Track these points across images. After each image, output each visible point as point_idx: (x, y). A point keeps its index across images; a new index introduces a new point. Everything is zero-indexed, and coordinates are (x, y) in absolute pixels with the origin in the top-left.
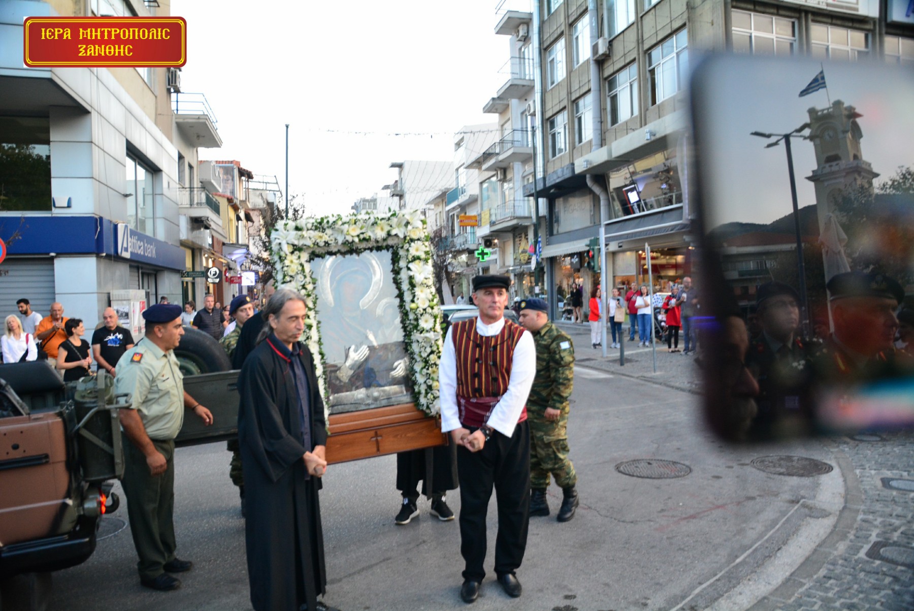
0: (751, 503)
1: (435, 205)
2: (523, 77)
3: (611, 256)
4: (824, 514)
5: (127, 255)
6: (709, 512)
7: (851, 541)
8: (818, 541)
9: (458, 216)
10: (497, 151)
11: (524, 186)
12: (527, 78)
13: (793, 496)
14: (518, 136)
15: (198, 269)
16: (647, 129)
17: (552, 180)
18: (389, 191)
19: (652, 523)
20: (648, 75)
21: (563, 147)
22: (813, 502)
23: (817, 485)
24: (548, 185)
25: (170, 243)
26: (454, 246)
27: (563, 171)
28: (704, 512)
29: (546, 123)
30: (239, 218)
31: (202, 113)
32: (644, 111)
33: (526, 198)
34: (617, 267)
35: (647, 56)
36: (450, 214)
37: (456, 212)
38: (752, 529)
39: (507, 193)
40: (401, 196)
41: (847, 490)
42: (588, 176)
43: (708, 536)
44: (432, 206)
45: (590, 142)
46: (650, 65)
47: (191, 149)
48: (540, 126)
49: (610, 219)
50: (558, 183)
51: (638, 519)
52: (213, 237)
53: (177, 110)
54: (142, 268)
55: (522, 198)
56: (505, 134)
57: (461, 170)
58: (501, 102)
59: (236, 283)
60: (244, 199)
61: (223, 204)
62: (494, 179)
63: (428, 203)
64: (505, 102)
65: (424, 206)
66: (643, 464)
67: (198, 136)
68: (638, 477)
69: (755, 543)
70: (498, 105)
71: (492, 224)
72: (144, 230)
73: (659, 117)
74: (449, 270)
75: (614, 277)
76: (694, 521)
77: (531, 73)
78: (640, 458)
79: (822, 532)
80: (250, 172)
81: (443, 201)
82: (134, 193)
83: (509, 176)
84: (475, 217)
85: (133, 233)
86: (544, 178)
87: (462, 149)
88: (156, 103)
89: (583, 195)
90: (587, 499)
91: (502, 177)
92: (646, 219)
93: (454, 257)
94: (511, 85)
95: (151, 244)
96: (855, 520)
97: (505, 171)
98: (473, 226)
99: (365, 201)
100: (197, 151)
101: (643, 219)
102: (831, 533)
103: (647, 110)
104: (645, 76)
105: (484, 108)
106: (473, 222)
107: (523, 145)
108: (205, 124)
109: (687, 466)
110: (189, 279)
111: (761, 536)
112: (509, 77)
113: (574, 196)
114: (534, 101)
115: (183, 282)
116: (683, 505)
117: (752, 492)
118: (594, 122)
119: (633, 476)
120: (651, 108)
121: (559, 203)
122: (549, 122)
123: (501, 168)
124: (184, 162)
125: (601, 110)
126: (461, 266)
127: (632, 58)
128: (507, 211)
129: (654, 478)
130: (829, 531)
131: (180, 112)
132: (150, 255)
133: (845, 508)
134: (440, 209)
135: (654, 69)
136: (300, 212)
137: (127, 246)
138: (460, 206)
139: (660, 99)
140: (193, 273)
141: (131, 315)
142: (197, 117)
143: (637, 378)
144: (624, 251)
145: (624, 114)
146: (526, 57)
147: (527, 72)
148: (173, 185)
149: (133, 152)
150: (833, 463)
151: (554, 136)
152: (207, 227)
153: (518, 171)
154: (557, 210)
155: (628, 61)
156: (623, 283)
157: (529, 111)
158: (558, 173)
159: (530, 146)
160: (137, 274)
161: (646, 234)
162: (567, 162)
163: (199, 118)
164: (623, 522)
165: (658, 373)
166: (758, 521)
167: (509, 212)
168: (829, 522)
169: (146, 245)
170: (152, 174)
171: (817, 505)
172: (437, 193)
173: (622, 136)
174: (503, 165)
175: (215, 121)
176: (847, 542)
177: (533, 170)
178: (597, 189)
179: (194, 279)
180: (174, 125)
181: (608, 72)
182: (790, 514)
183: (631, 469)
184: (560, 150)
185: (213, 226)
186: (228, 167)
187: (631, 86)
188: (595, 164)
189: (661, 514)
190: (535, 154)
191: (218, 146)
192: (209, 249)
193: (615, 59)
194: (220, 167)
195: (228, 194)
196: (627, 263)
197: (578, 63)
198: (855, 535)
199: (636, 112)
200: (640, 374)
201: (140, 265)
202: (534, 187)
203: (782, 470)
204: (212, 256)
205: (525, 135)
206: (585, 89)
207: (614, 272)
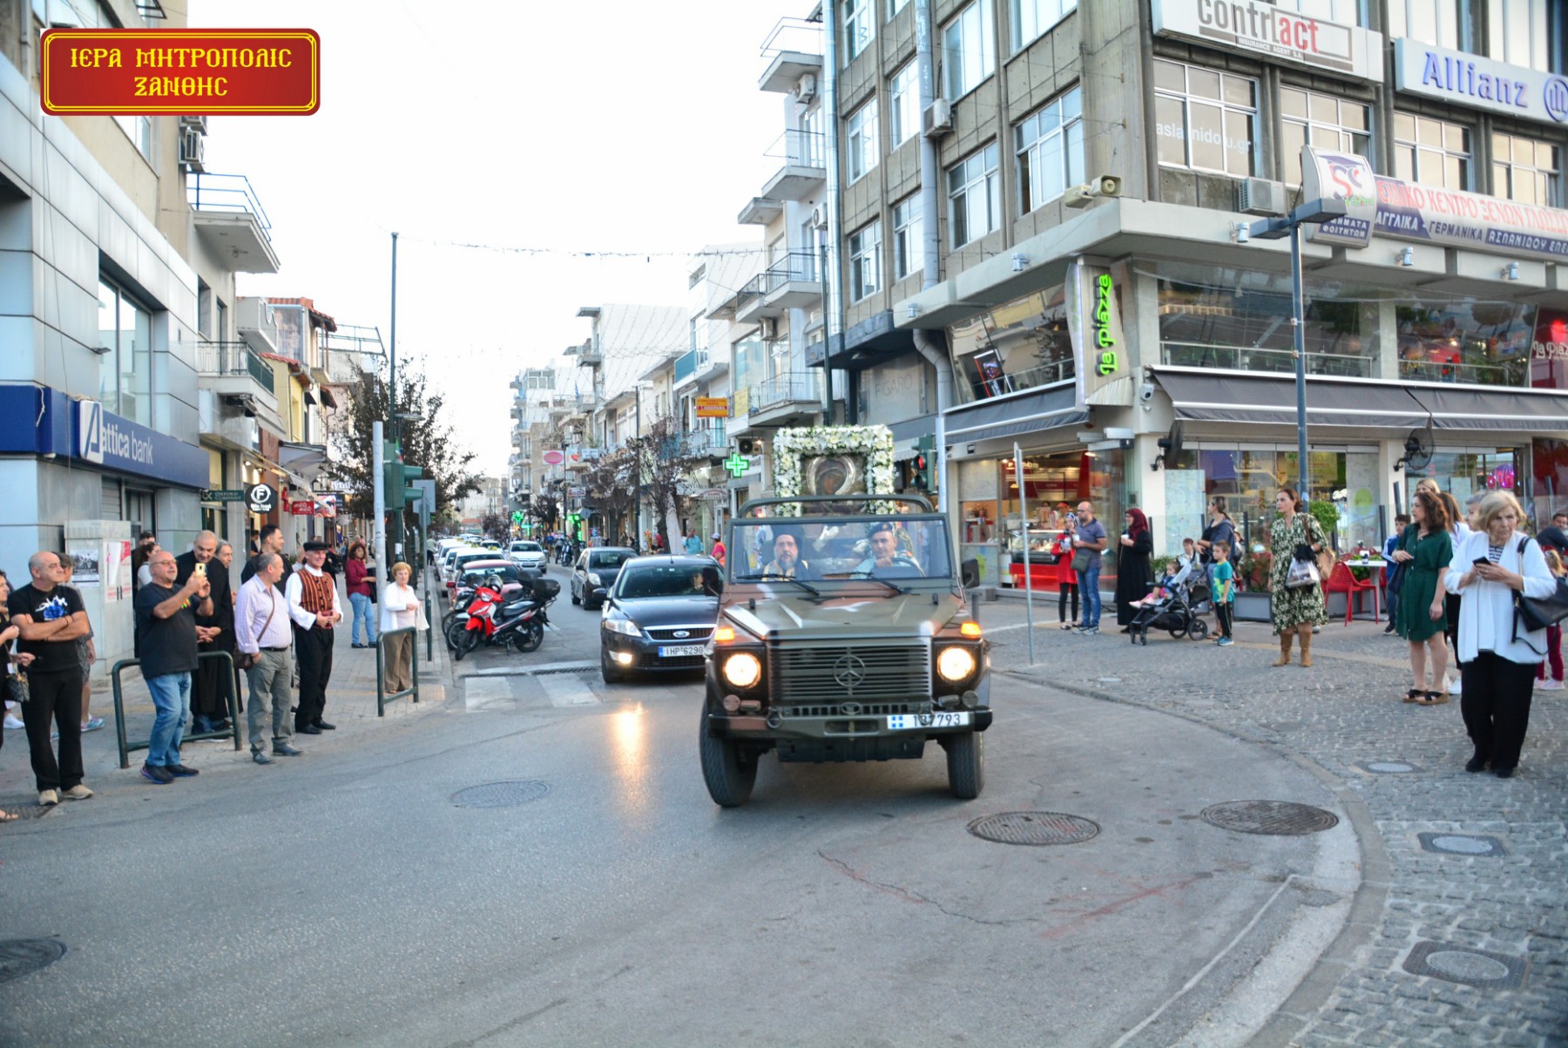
0: (1204, 884)
1: (655, 381)
2: (806, 164)
3: (955, 467)
4: (1329, 899)
5: (97, 458)
6: (1134, 902)
7: (1377, 944)
8: (1322, 946)
9: (693, 400)
10: (762, 289)
11: (808, 349)
12: (814, 165)
13: (1275, 869)
14: (797, 263)
15: (232, 486)
16: (1015, 252)
17: (855, 337)
18: (575, 357)
19: (1035, 924)
20: (1017, 163)
21: (874, 283)
22: (1309, 878)
23: (1312, 851)
24: (847, 347)
25: (180, 440)
26: (687, 451)
27: (873, 323)
28: (1125, 901)
29: (846, 240)
30: (309, 400)
31: (243, 210)
32: (1010, 222)
33: (811, 369)
34: (965, 487)
35: (1015, 130)
36: (682, 396)
37: (690, 394)
38: (1209, 928)
39: (778, 360)
40: (596, 365)
41: (1364, 855)
42: (916, 332)
43: (1133, 944)
44: (650, 383)
45: (920, 273)
46: (1020, 146)
47: (223, 275)
48: (835, 245)
49: (954, 404)
50: (866, 343)
51: (1011, 918)
52: (261, 431)
53: (198, 204)
54: (127, 483)
55: (804, 369)
56: (775, 261)
57: (701, 321)
58: (769, 205)
59: (303, 513)
60: (320, 366)
61: (281, 373)
62: (756, 338)
63: (643, 378)
64: (775, 206)
65: (636, 383)
66: (1016, 821)
67: (236, 252)
68: (1008, 842)
69: (1216, 953)
70: (764, 211)
71: (753, 413)
72: (133, 414)
73: (1036, 234)
74: (678, 493)
75: (961, 503)
76: (1109, 917)
77: (821, 158)
78: (1011, 810)
79: (1327, 930)
80: (331, 319)
81: (668, 373)
82: (113, 347)
83: (781, 332)
84: (723, 400)
85: (109, 419)
86: (842, 335)
87: (702, 284)
88: (159, 189)
89: (909, 364)
90: (920, 883)
91: (770, 333)
92: (1015, 404)
93: (688, 470)
94: (786, 177)
95: (144, 440)
96: (1381, 907)
97: (774, 322)
98: (719, 417)
99: (534, 374)
100: (233, 279)
101: (1008, 405)
102: (1343, 931)
103: (1015, 221)
104: (1011, 165)
105: (740, 216)
106: (719, 411)
107: (805, 279)
108: (248, 229)
109: (1093, 823)
110: (216, 505)
111: (1225, 940)
112: (784, 162)
113: (892, 367)
114: (826, 205)
115: (204, 510)
116: (1089, 890)
117: (1208, 864)
118: (926, 241)
119: (998, 841)
120: (1022, 218)
121: (867, 379)
122: (850, 240)
123: (768, 319)
124: (209, 297)
125: (939, 220)
126: (700, 487)
127: (990, 134)
128: (779, 391)
129: (1037, 845)
130: (1339, 927)
131: (202, 208)
132: (141, 460)
133: (1362, 887)
134: (663, 388)
135: (1026, 152)
136: (417, 388)
137: (97, 442)
138: (697, 382)
139: (1036, 203)
140: (224, 494)
141: (103, 566)
142: (234, 217)
143: (1002, 673)
144: (977, 460)
145: (977, 227)
146: (813, 129)
147: (813, 156)
148: (186, 335)
149: (112, 274)
150: (1339, 812)
151: (858, 263)
152: (250, 414)
153: (797, 322)
154: (863, 390)
155: (982, 139)
156: (976, 514)
157: (816, 223)
158: (866, 326)
159: (817, 280)
160: (117, 494)
161: (1014, 431)
162: (880, 308)
163: (237, 219)
164: (985, 922)
165: (1037, 665)
166: (1219, 916)
167: (781, 393)
168: (1337, 913)
169: (134, 441)
170: (149, 315)
171: (1316, 884)
172: (658, 360)
173: (972, 265)
174: (771, 313)
175: (267, 225)
176: (1371, 946)
177: (822, 322)
178: (931, 354)
179: (225, 504)
180: (192, 231)
181: (949, 156)
182: (1271, 901)
183: (996, 830)
184: (870, 288)
185: (260, 409)
186: (292, 309)
187: (989, 180)
188: (928, 311)
189: (1052, 907)
190: (826, 295)
191: (272, 270)
192: (253, 453)
193: (962, 134)
194: (276, 309)
195: (291, 357)
196: (983, 480)
197: (899, 142)
198: (1382, 934)
199: (997, 225)
200: (1008, 667)
201: (124, 478)
202: (824, 350)
203: (1254, 826)
204: (259, 465)
205: (809, 261)
206: (911, 185)
207: (960, 495)
